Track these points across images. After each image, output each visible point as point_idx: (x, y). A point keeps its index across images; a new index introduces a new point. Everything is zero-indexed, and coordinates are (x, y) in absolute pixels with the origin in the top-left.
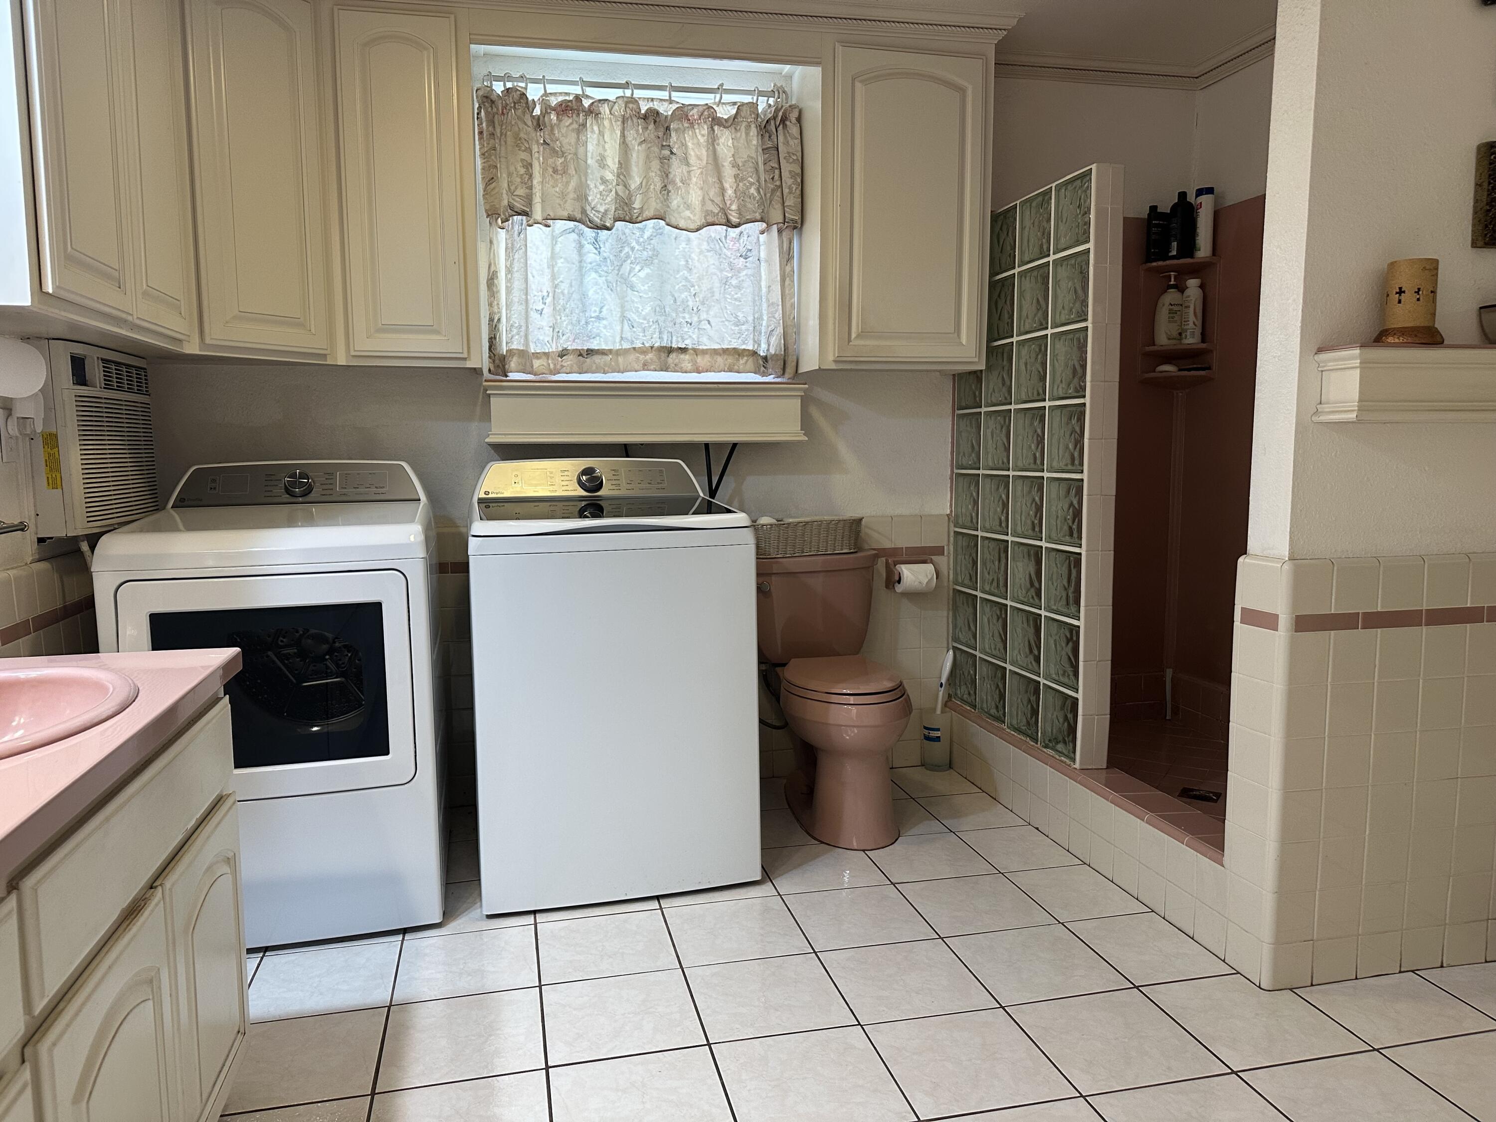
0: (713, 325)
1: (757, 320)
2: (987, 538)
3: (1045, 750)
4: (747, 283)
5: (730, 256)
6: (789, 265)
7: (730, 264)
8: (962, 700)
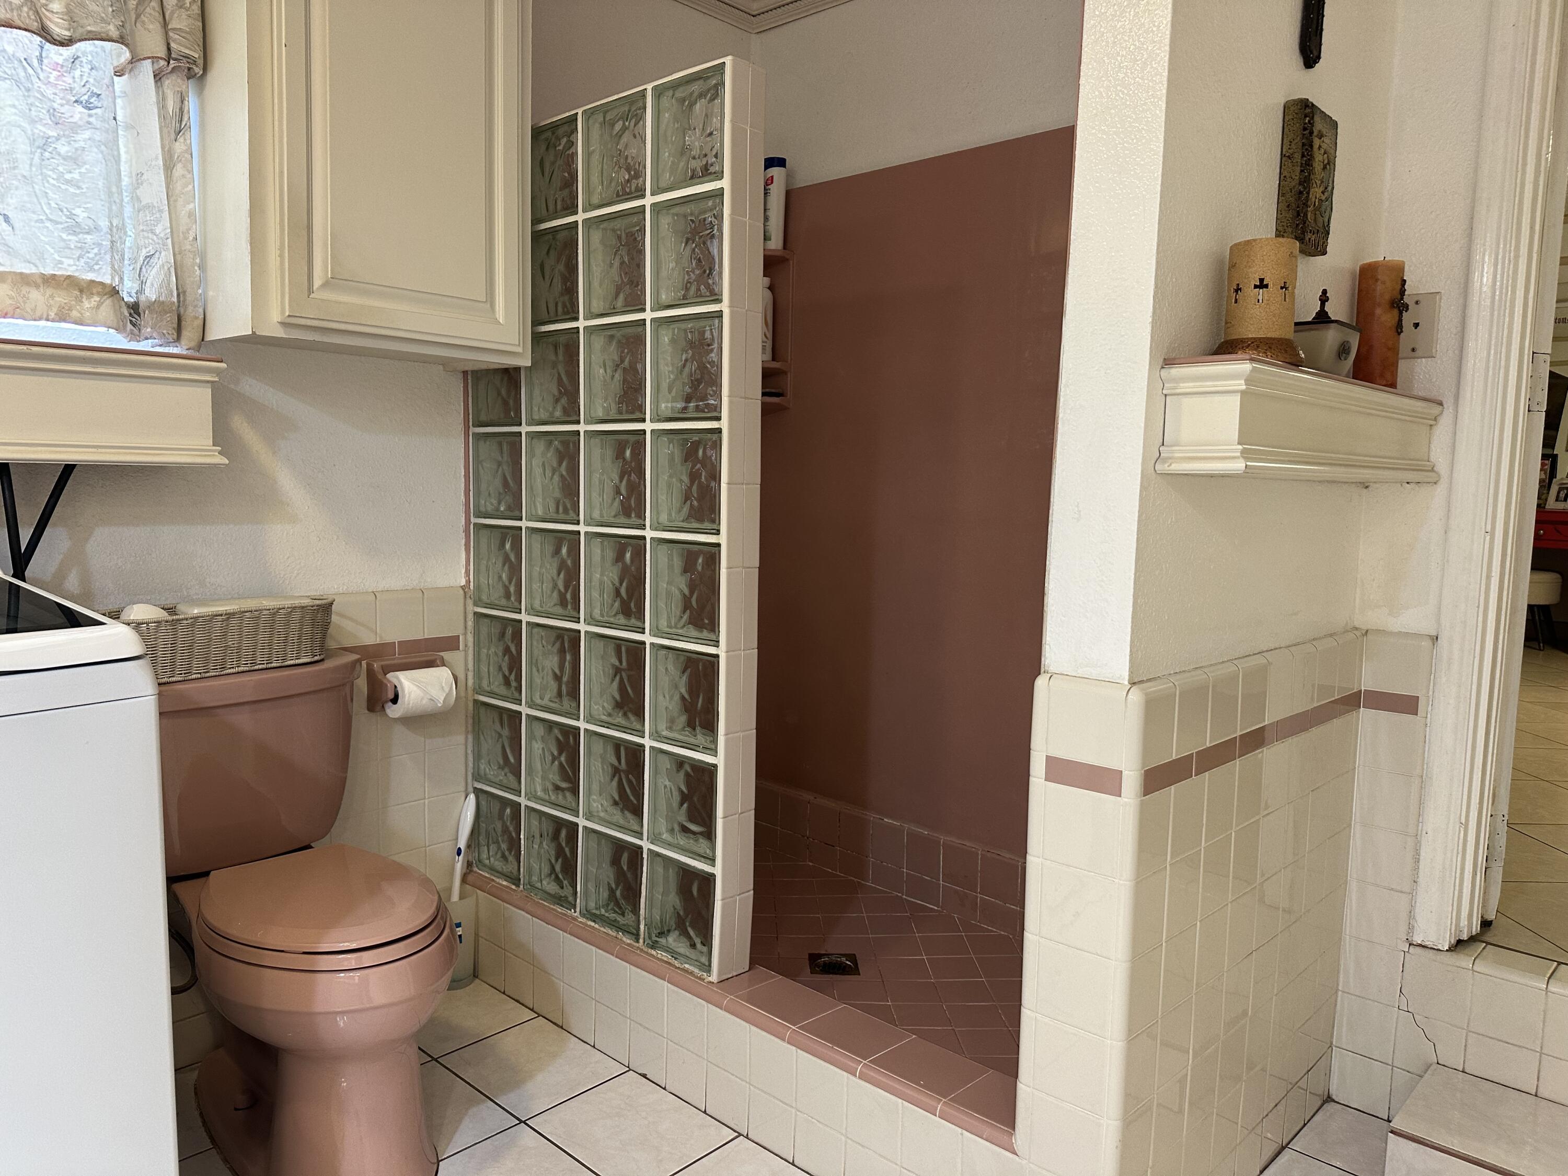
0: (16, 225)
1: (116, 232)
2: (538, 625)
3: (653, 952)
4: (93, 155)
5: (51, 97)
6: (182, 140)
7: (52, 112)
8: (492, 869)
